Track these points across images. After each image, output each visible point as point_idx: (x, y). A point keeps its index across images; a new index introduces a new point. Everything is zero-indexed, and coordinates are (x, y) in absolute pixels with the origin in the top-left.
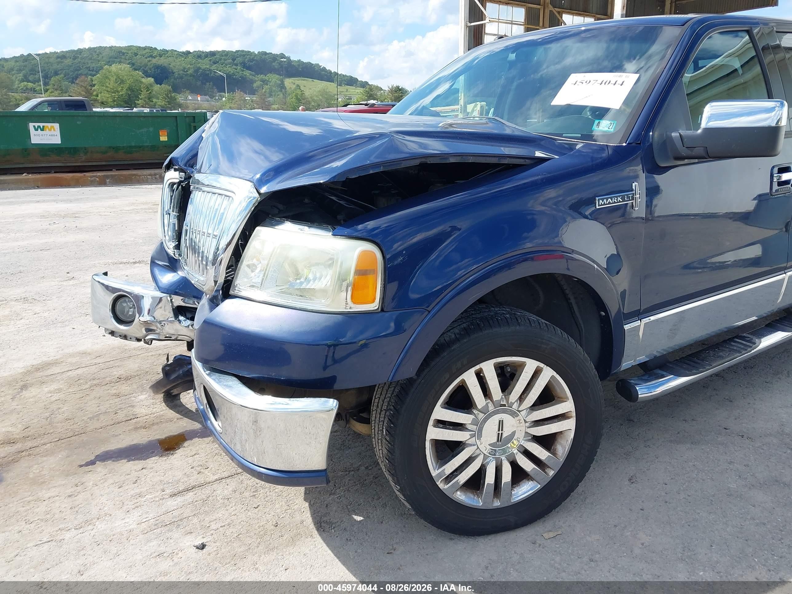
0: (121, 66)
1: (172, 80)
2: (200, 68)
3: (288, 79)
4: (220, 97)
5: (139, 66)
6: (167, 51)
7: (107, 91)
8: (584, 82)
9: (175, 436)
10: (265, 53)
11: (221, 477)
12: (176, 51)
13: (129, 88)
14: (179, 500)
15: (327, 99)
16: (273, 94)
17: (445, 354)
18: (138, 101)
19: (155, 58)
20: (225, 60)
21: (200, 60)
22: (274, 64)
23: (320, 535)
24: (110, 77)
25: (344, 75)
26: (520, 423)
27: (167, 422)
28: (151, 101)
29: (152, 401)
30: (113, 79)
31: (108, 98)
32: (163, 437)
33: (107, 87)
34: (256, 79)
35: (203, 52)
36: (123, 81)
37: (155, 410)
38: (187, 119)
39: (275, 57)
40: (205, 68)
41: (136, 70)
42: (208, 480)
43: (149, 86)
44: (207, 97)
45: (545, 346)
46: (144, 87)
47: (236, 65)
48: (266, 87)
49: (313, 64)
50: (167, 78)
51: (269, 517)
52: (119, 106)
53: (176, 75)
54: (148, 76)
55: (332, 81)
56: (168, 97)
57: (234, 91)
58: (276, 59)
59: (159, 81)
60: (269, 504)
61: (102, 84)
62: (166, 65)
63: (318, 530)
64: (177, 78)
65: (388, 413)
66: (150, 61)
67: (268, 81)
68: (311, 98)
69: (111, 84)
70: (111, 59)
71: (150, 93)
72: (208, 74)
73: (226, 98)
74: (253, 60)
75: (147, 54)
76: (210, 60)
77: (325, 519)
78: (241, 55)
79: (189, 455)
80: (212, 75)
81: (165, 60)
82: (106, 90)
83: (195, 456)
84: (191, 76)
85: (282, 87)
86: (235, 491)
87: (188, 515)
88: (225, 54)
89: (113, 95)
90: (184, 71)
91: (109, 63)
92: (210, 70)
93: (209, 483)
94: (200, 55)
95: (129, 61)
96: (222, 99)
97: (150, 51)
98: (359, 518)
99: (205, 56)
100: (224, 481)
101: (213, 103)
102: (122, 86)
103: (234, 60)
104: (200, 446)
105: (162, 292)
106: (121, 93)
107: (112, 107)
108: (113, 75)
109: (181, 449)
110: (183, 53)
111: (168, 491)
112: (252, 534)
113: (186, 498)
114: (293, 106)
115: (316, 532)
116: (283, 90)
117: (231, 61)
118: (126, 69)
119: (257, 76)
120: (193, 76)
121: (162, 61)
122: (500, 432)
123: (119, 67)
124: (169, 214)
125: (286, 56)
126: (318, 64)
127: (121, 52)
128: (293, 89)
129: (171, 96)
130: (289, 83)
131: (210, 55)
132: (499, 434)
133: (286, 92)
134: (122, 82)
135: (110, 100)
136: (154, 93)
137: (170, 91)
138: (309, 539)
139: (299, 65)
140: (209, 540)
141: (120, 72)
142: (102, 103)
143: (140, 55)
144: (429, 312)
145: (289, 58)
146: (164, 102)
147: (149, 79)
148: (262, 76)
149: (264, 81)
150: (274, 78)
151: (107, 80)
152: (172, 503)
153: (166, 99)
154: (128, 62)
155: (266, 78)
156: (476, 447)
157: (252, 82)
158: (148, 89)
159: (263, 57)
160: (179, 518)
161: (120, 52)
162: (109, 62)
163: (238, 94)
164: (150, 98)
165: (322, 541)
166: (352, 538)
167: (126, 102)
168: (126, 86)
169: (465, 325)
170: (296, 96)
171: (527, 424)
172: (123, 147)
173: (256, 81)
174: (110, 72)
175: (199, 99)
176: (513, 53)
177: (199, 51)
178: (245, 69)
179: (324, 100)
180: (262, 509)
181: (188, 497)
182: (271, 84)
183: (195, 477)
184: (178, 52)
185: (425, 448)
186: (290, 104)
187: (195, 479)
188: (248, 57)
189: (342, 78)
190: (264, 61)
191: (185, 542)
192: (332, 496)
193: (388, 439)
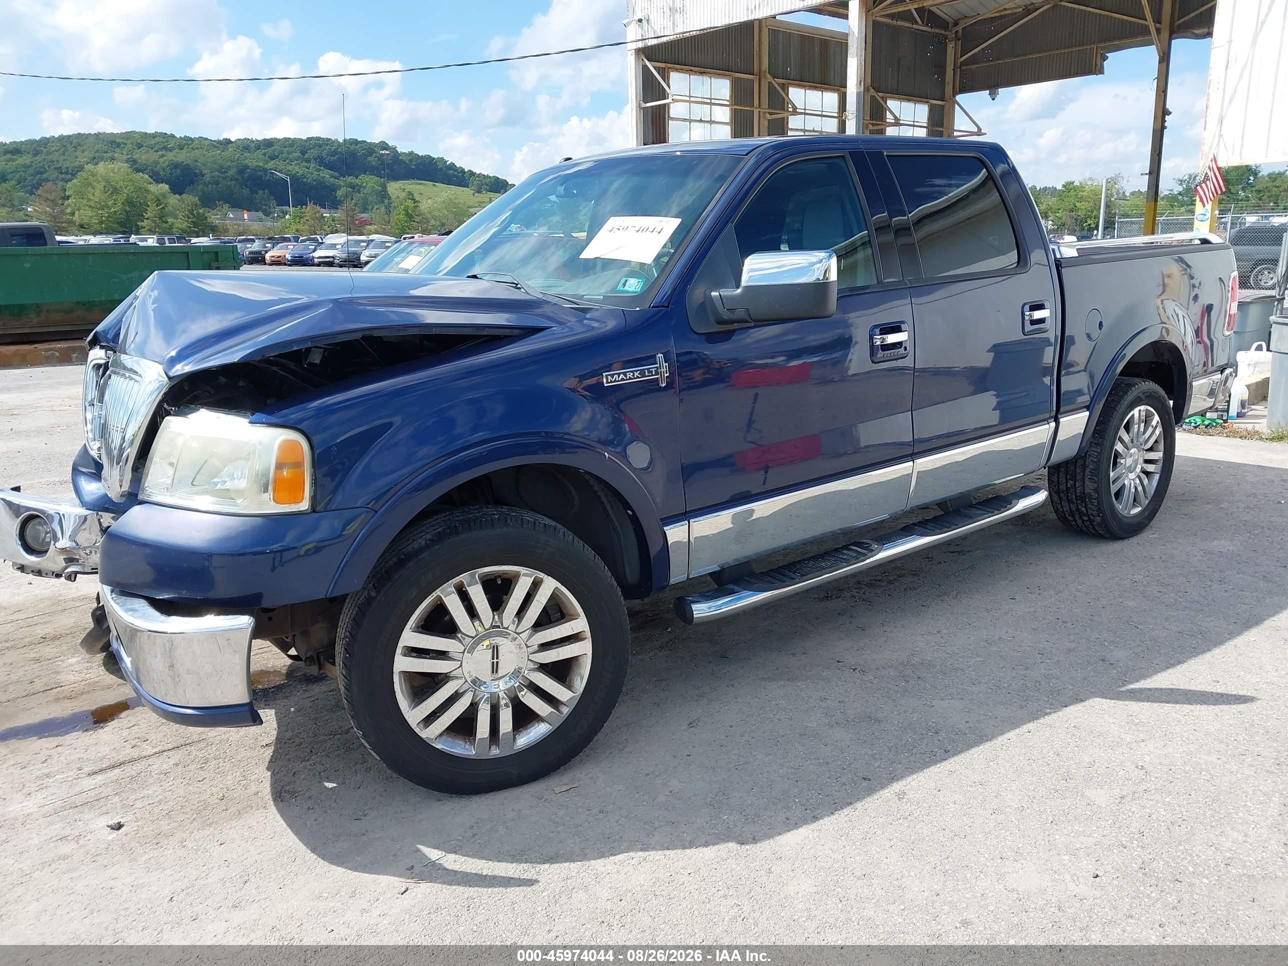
0: (112, 166)
1: (201, 187)
2: (247, 167)
3: (394, 183)
4: (280, 214)
5: (145, 164)
6: (192, 140)
7: (90, 207)
8: (621, 228)
9: (110, 706)
10: (356, 142)
11: (163, 749)
12: (207, 139)
13: (127, 200)
14: (100, 779)
15: (456, 214)
16: (370, 207)
17: (411, 564)
18: (143, 221)
19: (171, 151)
20: (289, 153)
21: (247, 154)
22: (370, 158)
23: (276, 806)
24: (95, 184)
25: (484, 175)
26: (521, 648)
27: (103, 689)
28: (163, 222)
29: (86, 665)
30: (99, 187)
31: (91, 217)
32: (94, 708)
33: (89, 200)
34: (342, 183)
35: (252, 141)
36: (116, 189)
37: (88, 675)
38: (206, 255)
39: (370, 149)
40: (256, 167)
41: (138, 170)
42: (144, 754)
43: (161, 198)
44: (260, 214)
45: (541, 552)
46: (153, 200)
47: (308, 161)
48: (357, 196)
49: (434, 159)
50: (192, 182)
51: (214, 790)
52: (108, 232)
53: (207, 178)
54: (158, 181)
55: (466, 186)
56: (193, 215)
57: (303, 203)
58: (374, 152)
59: (177, 188)
60: (219, 776)
61: (81, 195)
62: (189, 162)
63: (275, 800)
64: (209, 183)
65: (344, 642)
66: (162, 156)
67: (361, 186)
68: (430, 212)
69: (97, 194)
70: (97, 154)
71: (163, 208)
72: (261, 176)
73: (290, 215)
74: (335, 153)
75: (158, 146)
76: (265, 154)
77: (287, 788)
78: (315, 145)
79: (126, 727)
80: (267, 178)
81: (189, 154)
82: (87, 205)
83: (133, 728)
84: (232, 180)
85: (383, 195)
86: (177, 765)
87: (107, 794)
88: (289, 143)
89: (100, 212)
90: (222, 173)
91: (95, 161)
92: (264, 169)
93: (145, 757)
94: (246, 146)
95: (129, 156)
96: (284, 217)
97: (164, 140)
98: (330, 785)
99: (255, 146)
100: (165, 754)
101: (269, 224)
102: (114, 197)
103: (303, 153)
104: (143, 715)
105: (87, 509)
106: (113, 210)
107: (95, 233)
108: (100, 179)
109: (116, 721)
110: (219, 142)
111: (87, 770)
112: (188, 810)
113: (109, 775)
114: (400, 227)
115: (272, 803)
116: (386, 201)
117: (298, 154)
118: (122, 170)
119: (342, 178)
120: (236, 180)
121: (182, 157)
122: (495, 660)
123: (109, 167)
124: (93, 405)
125: (390, 145)
126: (442, 159)
127: (115, 142)
128: (401, 198)
129: (198, 214)
130: (395, 188)
131: (265, 145)
132: (493, 663)
133: (390, 203)
134: (116, 191)
135: (94, 221)
136: (170, 208)
137: (196, 205)
138: (261, 810)
139: (411, 161)
140: (129, 819)
141: (111, 174)
142: (82, 226)
143: (146, 147)
144: (376, 512)
145: (394, 149)
146: (186, 223)
147: (161, 185)
148: (350, 179)
149: (353, 186)
150: (369, 182)
151: (89, 189)
152: (89, 782)
153: (189, 218)
154: (125, 157)
155: (357, 181)
156: (464, 680)
157: (333, 189)
158: (158, 202)
159: (353, 147)
160: (95, 798)
161: (112, 142)
162: (94, 158)
163: (310, 209)
164: (162, 217)
165: (276, 812)
166: (316, 807)
167: (121, 224)
168: (121, 198)
169: (440, 529)
170: (406, 210)
171: (530, 650)
172: (100, 301)
173: (340, 187)
174: (94, 175)
175: (246, 216)
176: (561, 185)
177: (245, 139)
178: (322, 168)
179: (451, 216)
180: (208, 782)
181: (113, 774)
182: (365, 191)
183: (127, 751)
184: (211, 140)
185: (393, 683)
186: (396, 224)
187: (127, 753)
188: (327, 148)
189: (481, 181)
190: (353, 154)
191: (97, 823)
192: (304, 763)
193: (344, 673)
